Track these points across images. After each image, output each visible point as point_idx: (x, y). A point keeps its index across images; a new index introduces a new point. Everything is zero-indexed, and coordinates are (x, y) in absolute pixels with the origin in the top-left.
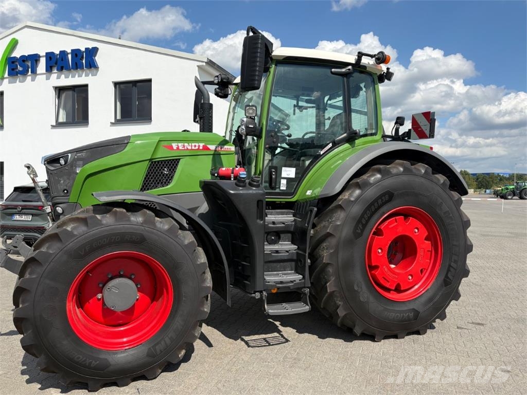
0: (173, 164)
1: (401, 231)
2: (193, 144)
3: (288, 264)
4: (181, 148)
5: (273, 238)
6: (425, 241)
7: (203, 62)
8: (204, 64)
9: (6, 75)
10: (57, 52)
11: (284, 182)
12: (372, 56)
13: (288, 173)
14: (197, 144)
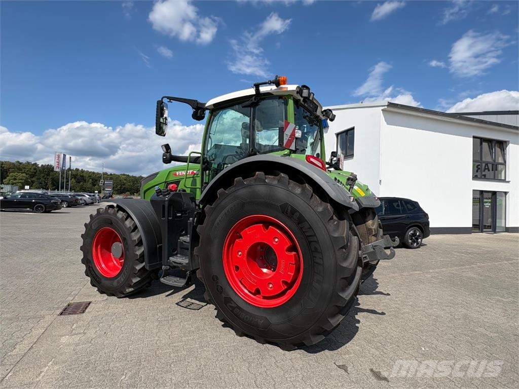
0: (177, 183)
1: (258, 239)
4: (180, 174)
6: (287, 253)
7: (384, 106)
8: (386, 107)
12: (270, 83)
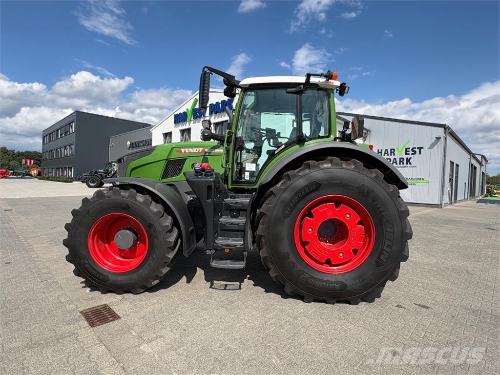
0: (182, 161)
1: (330, 215)
2: (195, 149)
3: (239, 233)
4: (187, 152)
5: (235, 214)
6: (358, 226)
9: (192, 119)
10: (215, 103)
11: (247, 174)
12: (320, 75)
13: (251, 167)
14: (198, 149)
